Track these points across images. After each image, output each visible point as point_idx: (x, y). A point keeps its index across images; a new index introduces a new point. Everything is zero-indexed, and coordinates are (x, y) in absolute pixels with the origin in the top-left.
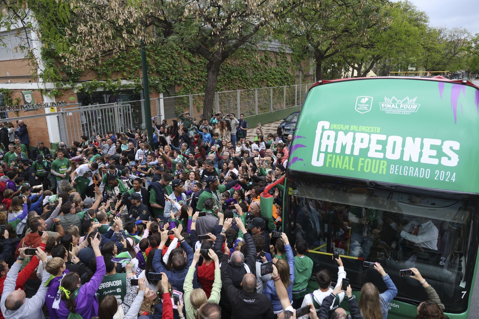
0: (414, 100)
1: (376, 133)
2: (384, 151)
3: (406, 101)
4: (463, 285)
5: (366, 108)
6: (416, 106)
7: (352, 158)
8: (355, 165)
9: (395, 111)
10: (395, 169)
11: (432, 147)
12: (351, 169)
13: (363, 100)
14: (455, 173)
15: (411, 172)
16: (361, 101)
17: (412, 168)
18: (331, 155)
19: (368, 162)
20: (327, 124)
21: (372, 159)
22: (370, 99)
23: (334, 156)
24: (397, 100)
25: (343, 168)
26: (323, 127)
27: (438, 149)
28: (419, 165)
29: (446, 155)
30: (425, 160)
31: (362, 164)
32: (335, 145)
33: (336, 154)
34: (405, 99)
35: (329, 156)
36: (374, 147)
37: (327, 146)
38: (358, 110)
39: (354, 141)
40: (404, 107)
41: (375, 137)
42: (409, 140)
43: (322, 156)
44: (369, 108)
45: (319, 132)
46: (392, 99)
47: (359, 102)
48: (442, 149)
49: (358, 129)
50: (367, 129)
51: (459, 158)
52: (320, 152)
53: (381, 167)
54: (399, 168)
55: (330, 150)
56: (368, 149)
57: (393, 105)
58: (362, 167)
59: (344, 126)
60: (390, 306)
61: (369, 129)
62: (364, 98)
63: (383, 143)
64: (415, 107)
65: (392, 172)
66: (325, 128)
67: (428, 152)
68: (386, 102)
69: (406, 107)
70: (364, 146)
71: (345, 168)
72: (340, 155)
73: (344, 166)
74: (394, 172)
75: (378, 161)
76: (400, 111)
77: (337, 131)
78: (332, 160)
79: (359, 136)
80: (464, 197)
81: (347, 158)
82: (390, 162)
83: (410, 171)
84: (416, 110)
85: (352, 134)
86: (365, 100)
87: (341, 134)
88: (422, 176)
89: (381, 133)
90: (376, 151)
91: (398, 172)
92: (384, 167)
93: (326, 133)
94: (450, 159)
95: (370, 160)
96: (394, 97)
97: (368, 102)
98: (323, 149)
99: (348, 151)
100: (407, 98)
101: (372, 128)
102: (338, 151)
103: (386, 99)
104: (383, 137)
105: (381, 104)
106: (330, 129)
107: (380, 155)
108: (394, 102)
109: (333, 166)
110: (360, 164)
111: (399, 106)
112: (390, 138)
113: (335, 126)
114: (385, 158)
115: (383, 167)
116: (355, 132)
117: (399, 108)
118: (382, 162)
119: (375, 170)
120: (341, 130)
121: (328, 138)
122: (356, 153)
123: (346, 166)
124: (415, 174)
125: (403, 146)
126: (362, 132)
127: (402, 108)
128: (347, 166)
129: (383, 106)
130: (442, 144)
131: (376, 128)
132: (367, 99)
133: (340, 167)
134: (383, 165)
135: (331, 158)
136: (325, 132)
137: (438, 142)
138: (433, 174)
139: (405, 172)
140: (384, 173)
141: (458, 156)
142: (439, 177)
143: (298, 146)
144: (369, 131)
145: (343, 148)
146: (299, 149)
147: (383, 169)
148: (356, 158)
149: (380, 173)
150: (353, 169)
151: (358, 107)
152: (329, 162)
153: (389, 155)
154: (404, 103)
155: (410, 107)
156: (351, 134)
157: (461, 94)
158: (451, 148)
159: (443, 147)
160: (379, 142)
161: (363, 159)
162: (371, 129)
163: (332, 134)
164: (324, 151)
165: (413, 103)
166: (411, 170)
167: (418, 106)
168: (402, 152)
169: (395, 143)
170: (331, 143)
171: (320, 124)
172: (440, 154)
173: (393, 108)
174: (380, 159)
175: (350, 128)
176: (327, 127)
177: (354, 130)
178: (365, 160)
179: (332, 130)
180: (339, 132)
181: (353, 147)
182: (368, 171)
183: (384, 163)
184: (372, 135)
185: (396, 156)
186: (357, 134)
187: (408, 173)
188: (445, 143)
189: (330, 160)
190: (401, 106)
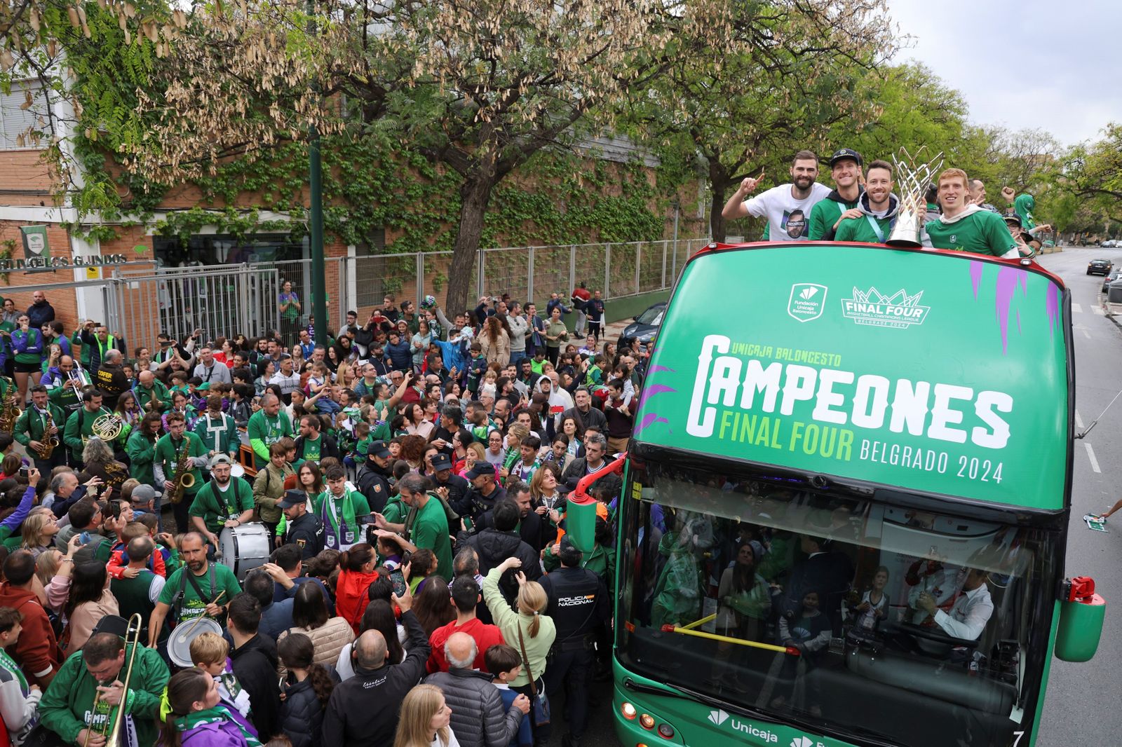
0: (918, 297)
1: (832, 368)
2: (847, 407)
3: (900, 299)
4: (1016, 716)
5: (810, 311)
6: (921, 311)
7: (778, 421)
8: (784, 437)
9: (875, 320)
10: (871, 450)
11: (954, 404)
12: (775, 445)
13: (806, 291)
14: (1001, 464)
15: (906, 458)
16: (802, 295)
17: (908, 450)
18: (731, 413)
19: (812, 431)
20: (723, 343)
21: (821, 424)
22: (821, 291)
23: (738, 415)
24: (879, 295)
25: (757, 443)
26: (715, 348)
27: (966, 408)
28: (924, 443)
29: (982, 424)
30: (938, 432)
31: (800, 436)
32: (740, 390)
33: (743, 411)
34: (898, 294)
35: (726, 413)
36: (827, 398)
37: (723, 392)
38: (794, 314)
39: (782, 383)
40: (895, 313)
41: (829, 377)
42: (903, 385)
43: (711, 413)
44: (817, 309)
45: (705, 358)
46: (869, 293)
47: (797, 297)
48: (975, 409)
49: (793, 356)
50: (812, 356)
51: (1010, 430)
52: (705, 404)
53: (841, 443)
54: (879, 448)
55: (729, 401)
56: (812, 403)
57: (871, 306)
58: (799, 443)
59: (762, 349)
61: (816, 357)
62: (809, 287)
63: (847, 391)
64: (918, 313)
65: (864, 456)
66: (719, 351)
67: (943, 413)
68: (855, 298)
69: (899, 311)
70: (806, 394)
71: (762, 442)
72: (750, 412)
73: (759, 438)
74: (870, 456)
75: (834, 431)
76: (886, 321)
77: (745, 360)
78: (732, 425)
79: (794, 372)
80: (1022, 517)
81: (766, 420)
82: (861, 433)
83: (904, 456)
84: (920, 319)
85: (779, 366)
86: (809, 292)
87: (754, 365)
88: (929, 467)
89: (843, 368)
90: (832, 407)
91: (878, 456)
92: (848, 445)
93: (721, 363)
94: (990, 431)
95: (816, 429)
96: (873, 289)
97: (817, 298)
98: (713, 398)
99: (768, 406)
100: (903, 292)
101: (824, 355)
102: (747, 403)
103: (855, 292)
104: (846, 378)
105: (845, 302)
106: (729, 354)
107: (840, 418)
108: (873, 299)
109: (734, 438)
110: (795, 435)
111: (883, 309)
112: (862, 379)
113: (742, 348)
114: (849, 425)
115: (845, 444)
116: (785, 364)
117: (884, 314)
118: (843, 432)
119: (826, 451)
120: (753, 357)
121: (726, 373)
122: (787, 409)
123: (763, 439)
124: (915, 463)
125: (891, 397)
126: (801, 363)
127: (891, 314)
128: (766, 439)
129: (848, 308)
130: (975, 399)
131: (831, 356)
132: (813, 291)
133: (751, 442)
134: (846, 440)
136: (718, 360)
137: (965, 393)
138: (953, 466)
139: (894, 458)
140: (848, 458)
141: (1007, 426)
142: (966, 472)
143: (656, 389)
144: (815, 362)
145: (759, 397)
146: (659, 395)
147: (845, 448)
148: (787, 423)
150: (779, 447)
151: (794, 306)
152: (726, 428)
153: (860, 419)
154: (895, 302)
155: (908, 313)
156: (776, 368)
157: (1018, 291)
158: (994, 408)
159: (976, 404)
160: (837, 388)
161: (802, 425)
162: (821, 358)
163: (735, 365)
164: (716, 402)
165: (915, 304)
166: (907, 454)
167: (925, 311)
168: (889, 412)
169: (872, 390)
170: (731, 385)
171: (709, 342)
172: (971, 420)
173: (871, 313)
174: (839, 427)
175: (774, 353)
176: (723, 349)
177: (783, 359)
178: (806, 426)
179: (733, 356)
180: (751, 362)
181: (780, 396)
182: (812, 451)
183: (847, 436)
184: (823, 371)
185: (875, 422)
186: (790, 368)
187: (900, 459)
188: (981, 395)
189: (729, 424)
190: (888, 311)
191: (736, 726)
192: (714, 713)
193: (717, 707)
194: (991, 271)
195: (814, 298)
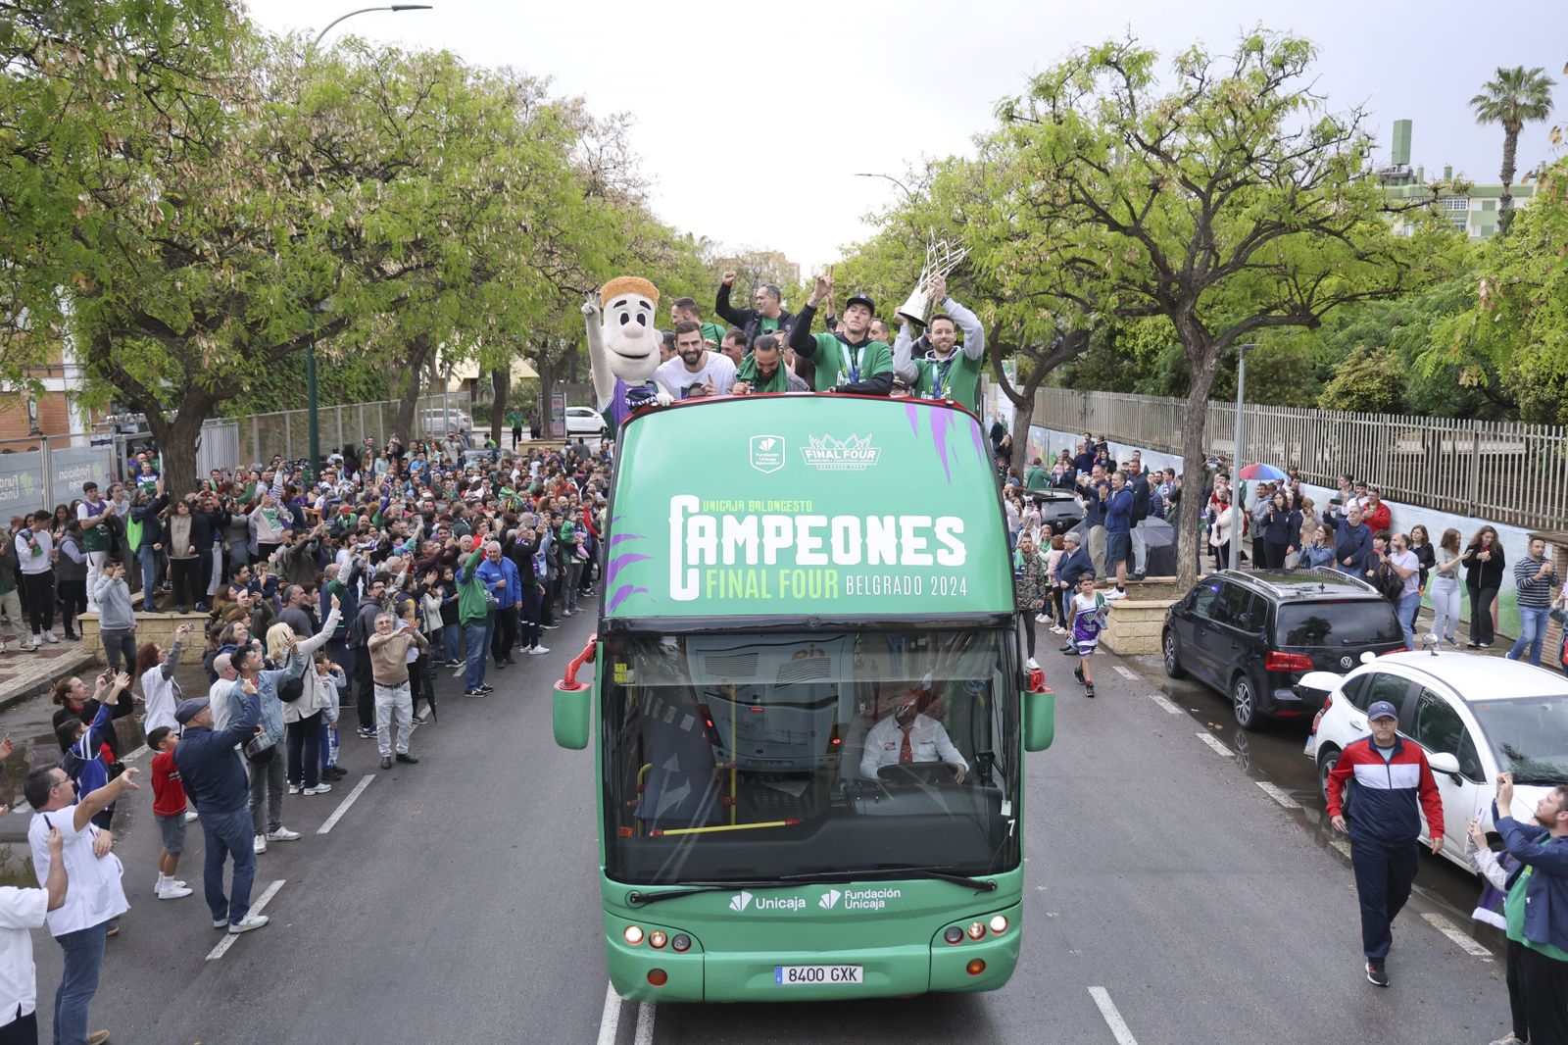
0: (868, 440)
1: (806, 513)
2: (827, 548)
3: (853, 443)
4: (1006, 810)
5: (773, 462)
6: (874, 453)
7: (764, 572)
8: (773, 588)
9: (835, 464)
10: (855, 585)
11: (918, 532)
12: (765, 595)
13: (764, 443)
14: (964, 579)
15: (887, 587)
16: (761, 447)
17: (887, 579)
18: (715, 571)
19: (799, 575)
20: (692, 502)
21: (806, 568)
22: (778, 442)
23: (722, 572)
24: (833, 441)
25: (747, 596)
26: (685, 508)
27: (928, 534)
28: (899, 569)
30: (909, 559)
31: (787, 583)
32: (720, 547)
33: (727, 568)
34: (849, 440)
35: (710, 572)
36: (806, 542)
37: (702, 552)
38: (758, 466)
39: (761, 534)
40: (852, 456)
41: (805, 522)
42: (872, 521)
43: (694, 575)
44: (779, 460)
45: (676, 520)
46: (824, 440)
47: (756, 448)
48: (935, 534)
49: (766, 508)
50: (785, 505)
51: (966, 548)
52: (686, 567)
53: (828, 583)
54: (862, 581)
55: (711, 559)
56: (794, 548)
57: (829, 452)
58: (788, 589)
59: (733, 504)
60: (883, 899)
61: (789, 505)
62: (766, 439)
63: (824, 533)
64: (872, 454)
65: (850, 591)
66: (690, 510)
67: (911, 543)
68: (812, 445)
69: (854, 454)
70: (786, 541)
71: (752, 595)
72: (734, 567)
73: (748, 591)
74: (855, 591)
75: (819, 572)
76: (846, 464)
77: (719, 517)
78: (718, 583)
79: (770, 522)
81: (752, 573)
82: (844, 571)
83: (885, 585)
84: (875, 460)
85: (755, 518)
86: (768, 444)
87: (729, 521)
88: (907, 591)
89: (816, 512)
90: (812, 551)
91: (862, 589)
92: (834, 583)
93: (694, 523)
94: (951, 551)
95: (802, 573)
96: (827, 436)
97: (776, 448)
98: (693, 559)
99: (752, 558)
100: (854, 436)
101: (795, 503)
102: (729, 558)
103: (812, 440)
104: (821, 521)
105: (804, 450)
106: (701, 512)
107: (822, 559)
108: (829, 445)
109: (722, 596)
110: (783, 583)
112: (835, 521)
113: (712, 505)
114: (831, 564)
115: (831, 583)
116: (759, 515)
117: (842, 458)
118: (827, 572)
119: (815, 592)
120: (728, 513)
121: (702, 532)
122: (770, 559)
123: (752, 591)
124: (895, 590)
125: (864, 534)
126: (775, 513)
127: (849, 458)
128: (755, 591)
129: (808, 455)
130: (934, 525)
131: (802, 502)
132: (772, 442)
133: (740, 596)
134: (831, 579)
135: (716, 577)
136: (691, 520)
137: (924, 521)
138: (927, 586)
139: (876, 588)
140: (836, 596)
141: (963, 545)
142: (938, 590)
143: (628, 558)
144: (789, 510)
145: (740, 551)
146: (632, 566)
147: (831, 586)
148: (773, 570)
149: (827, 596)
150: (770, 596)
151: (756, 459)
152: (713, 586)
153: (840, 558)
154: (849, 446)
155: (863, 455)
156: (751, 521)
157: (949, 427)
158: (950, 531)
159: (935, 530)
160: (814, 532)
161: (788, 571)
162: (793, 506)
163: (709, 523)
164: (697, 562)
165: (867, 447)
166: (887, 583)
167: (877, 451)
168: (864, 547)
169: (846, 529)
170: (709, 543)
171: (677, 503)
172: (934, 545)
173: (830, 458)
174: (823, 568)
175: (746, 506)
176: (693, 507)
177: (756, 511)
178: (792, 572)
179: (706, 514)
180: (725, 518)
181: (761, 547)
182: (802, 595)
183: (831, 575)
184: (797, 518)
185: (854, 558)
186: (765, 519)
187: (882, 589)
188: (939, 521)
189: (714, 583)
190: (845, 455)
191: (761, 904)
192: (736, 899)
193: (738, 889)
194: (924, 412)
195: (773, 450)
